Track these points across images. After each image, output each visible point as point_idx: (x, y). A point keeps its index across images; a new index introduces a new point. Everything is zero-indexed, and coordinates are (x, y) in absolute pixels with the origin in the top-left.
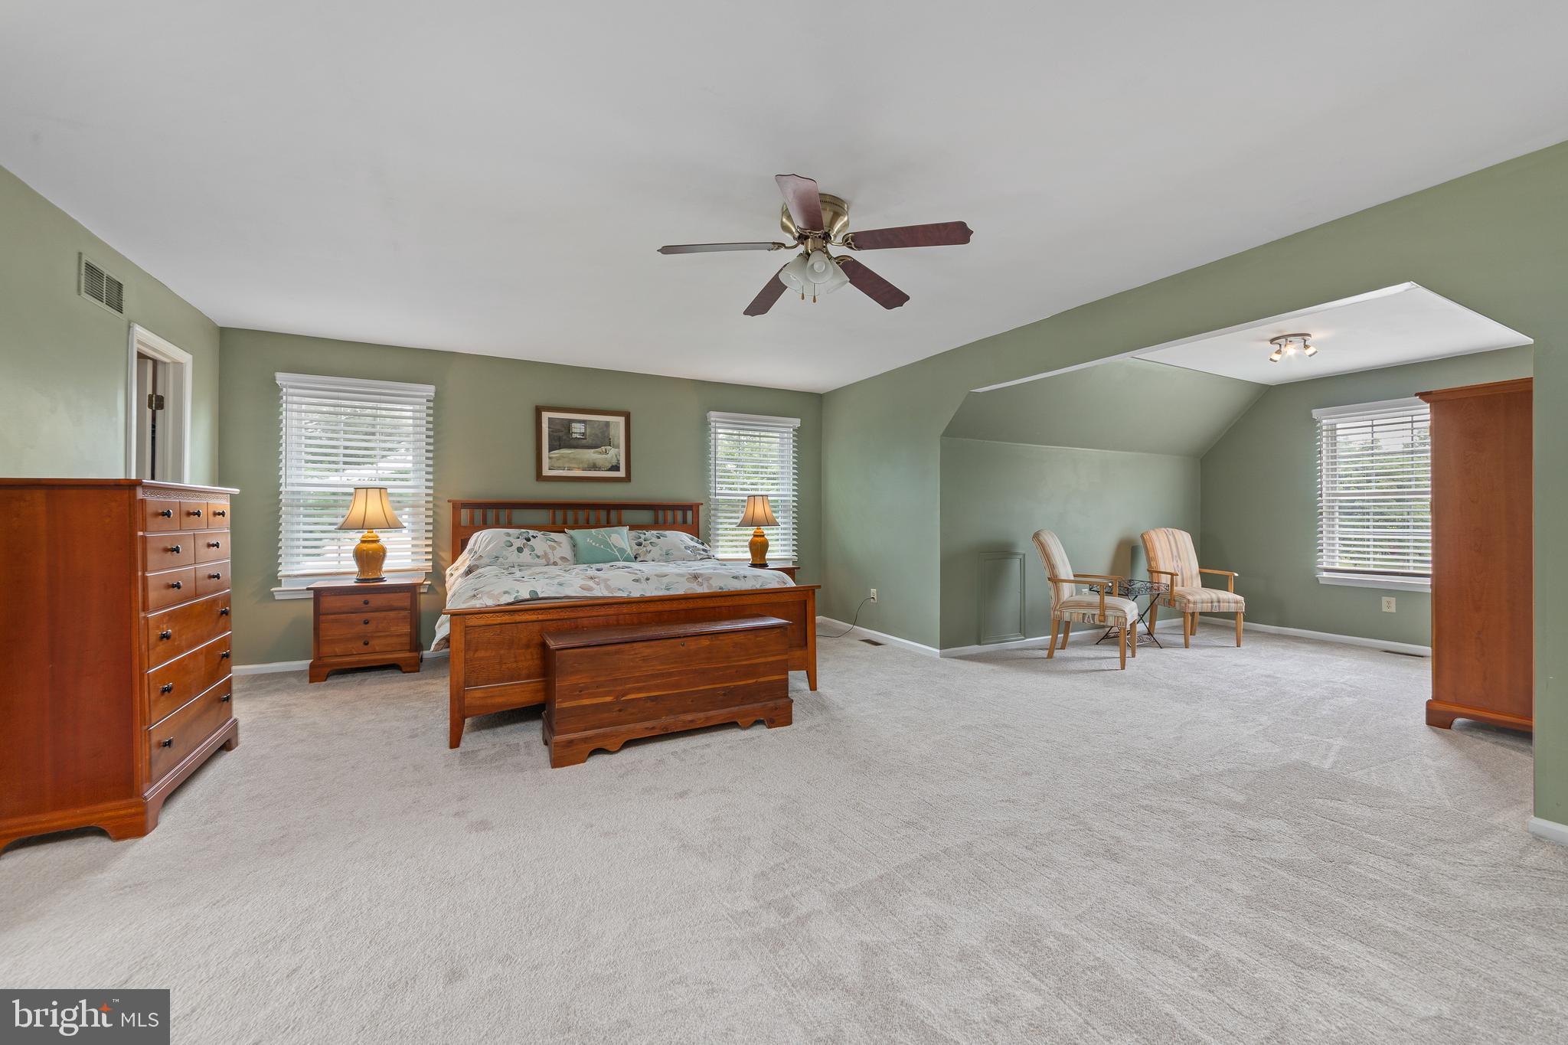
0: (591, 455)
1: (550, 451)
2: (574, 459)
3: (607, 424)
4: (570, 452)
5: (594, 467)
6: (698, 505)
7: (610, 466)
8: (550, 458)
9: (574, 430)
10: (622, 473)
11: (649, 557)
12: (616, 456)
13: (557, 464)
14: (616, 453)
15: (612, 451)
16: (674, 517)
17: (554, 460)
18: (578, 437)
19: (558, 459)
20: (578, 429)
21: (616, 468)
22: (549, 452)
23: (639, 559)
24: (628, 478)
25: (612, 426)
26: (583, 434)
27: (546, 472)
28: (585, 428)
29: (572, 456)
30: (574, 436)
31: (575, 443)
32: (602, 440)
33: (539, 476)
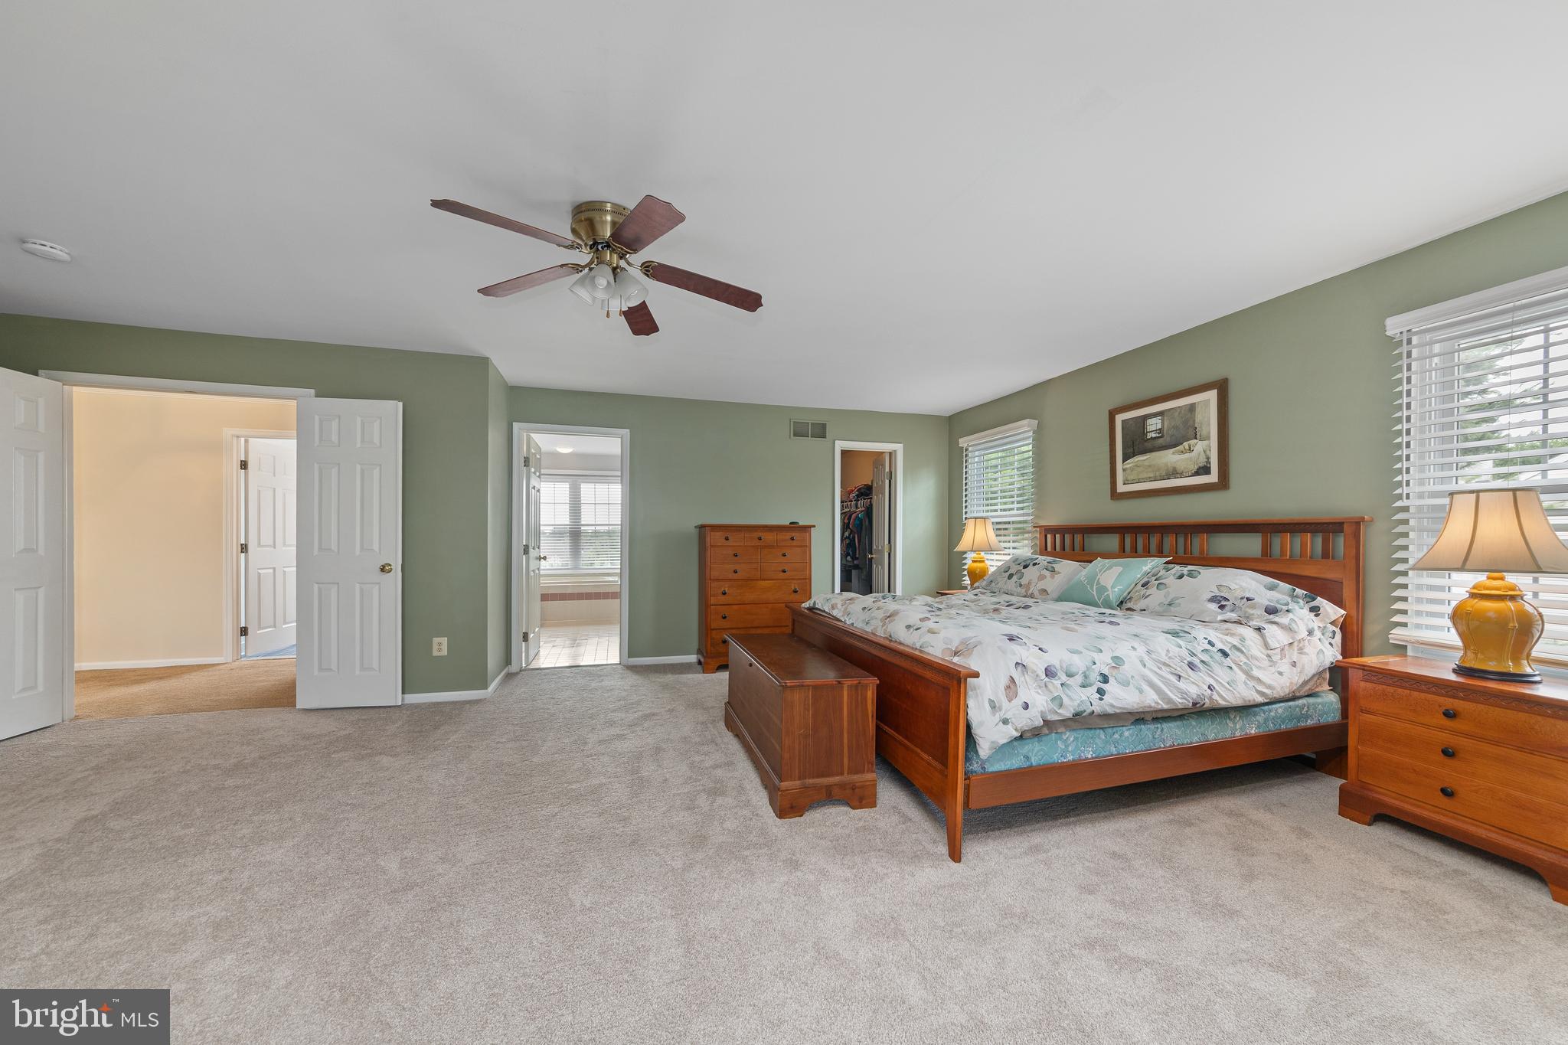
0: (1169, 458)
1: (1125, 459)
2: (1150, 466)
3: (1192, 408)
4: (1145, 458)
5: (1174, 473)
6: (1358, 523)
7: (1196, 467)
8: (1124, 470)
9: (1149, 428)
10: (1213, 478)
11: (1142, 604)
12: (1205, 451)
13: (1131, 477)
14: (1206, 448)
15: (1199, 446)
16: (1303, 545)
17: (1128, 471)
18: (1154, 436)
19: (1132, 469)
20: (1154, 424)
21: (1205, 470)
22: (1124, 462)
23: (1126, 606)
24: (1223, 483)
25: (1198, 410)
26: (1160, 431)
27: (1121, 488)
28: (1163, 423)
29: (1146, 463)
30: (1149, 436)
31: (1148, 445)
32: (1184, 432)
33: (1115, 495)
